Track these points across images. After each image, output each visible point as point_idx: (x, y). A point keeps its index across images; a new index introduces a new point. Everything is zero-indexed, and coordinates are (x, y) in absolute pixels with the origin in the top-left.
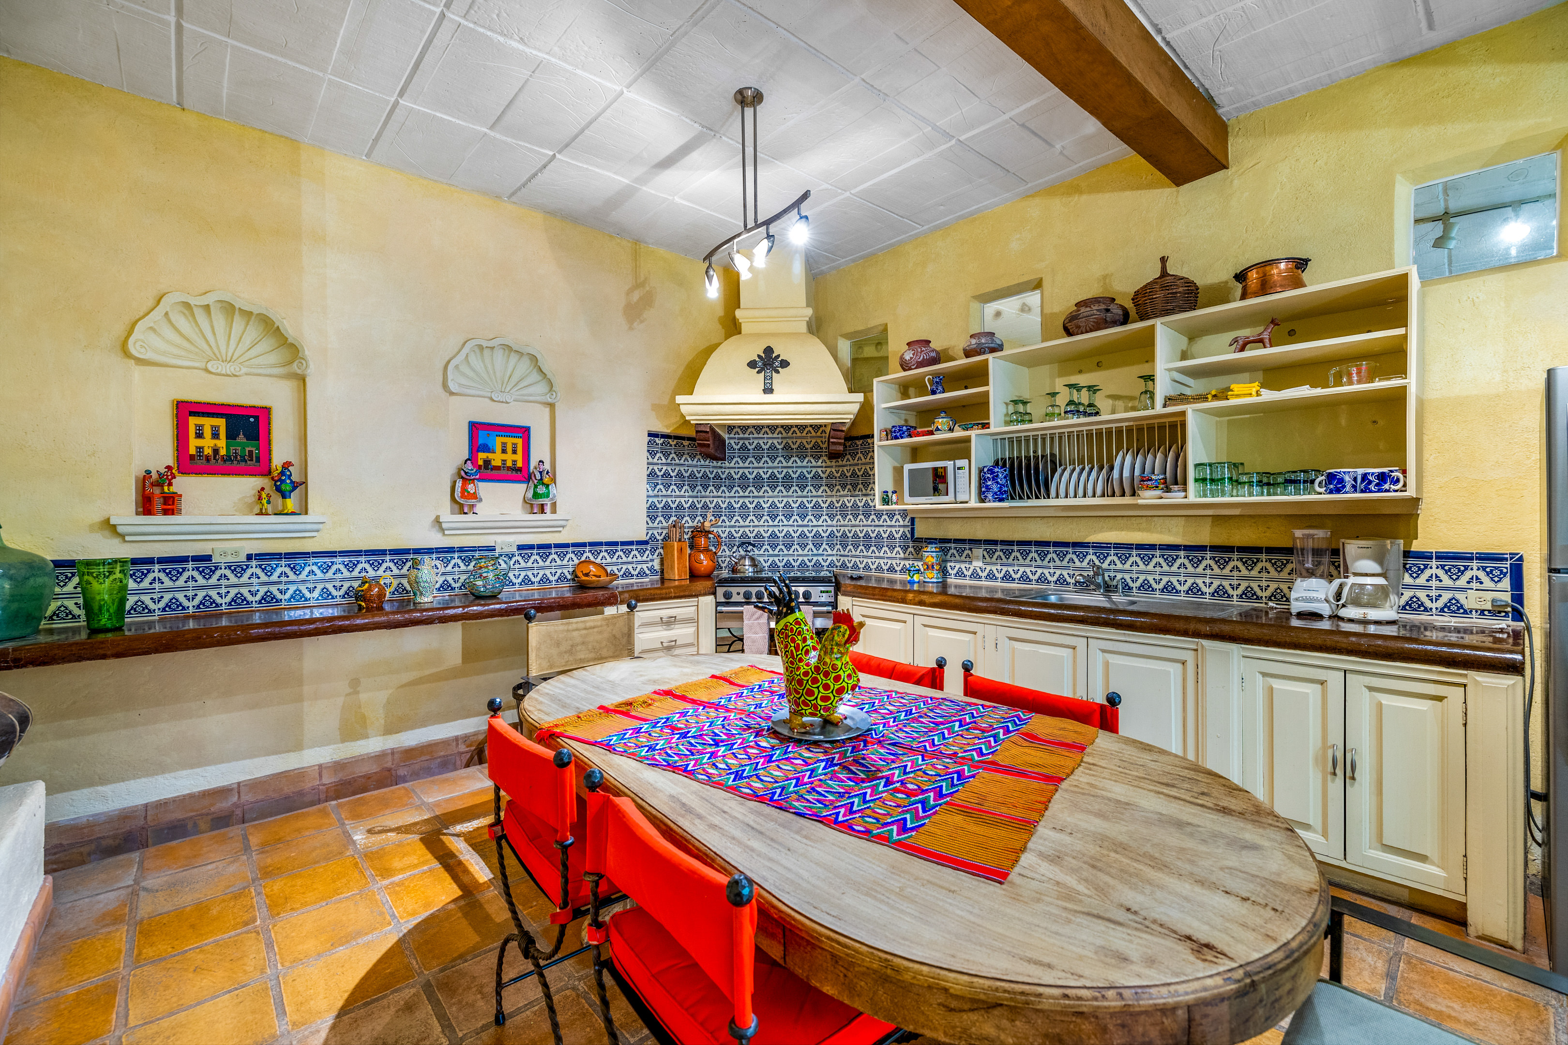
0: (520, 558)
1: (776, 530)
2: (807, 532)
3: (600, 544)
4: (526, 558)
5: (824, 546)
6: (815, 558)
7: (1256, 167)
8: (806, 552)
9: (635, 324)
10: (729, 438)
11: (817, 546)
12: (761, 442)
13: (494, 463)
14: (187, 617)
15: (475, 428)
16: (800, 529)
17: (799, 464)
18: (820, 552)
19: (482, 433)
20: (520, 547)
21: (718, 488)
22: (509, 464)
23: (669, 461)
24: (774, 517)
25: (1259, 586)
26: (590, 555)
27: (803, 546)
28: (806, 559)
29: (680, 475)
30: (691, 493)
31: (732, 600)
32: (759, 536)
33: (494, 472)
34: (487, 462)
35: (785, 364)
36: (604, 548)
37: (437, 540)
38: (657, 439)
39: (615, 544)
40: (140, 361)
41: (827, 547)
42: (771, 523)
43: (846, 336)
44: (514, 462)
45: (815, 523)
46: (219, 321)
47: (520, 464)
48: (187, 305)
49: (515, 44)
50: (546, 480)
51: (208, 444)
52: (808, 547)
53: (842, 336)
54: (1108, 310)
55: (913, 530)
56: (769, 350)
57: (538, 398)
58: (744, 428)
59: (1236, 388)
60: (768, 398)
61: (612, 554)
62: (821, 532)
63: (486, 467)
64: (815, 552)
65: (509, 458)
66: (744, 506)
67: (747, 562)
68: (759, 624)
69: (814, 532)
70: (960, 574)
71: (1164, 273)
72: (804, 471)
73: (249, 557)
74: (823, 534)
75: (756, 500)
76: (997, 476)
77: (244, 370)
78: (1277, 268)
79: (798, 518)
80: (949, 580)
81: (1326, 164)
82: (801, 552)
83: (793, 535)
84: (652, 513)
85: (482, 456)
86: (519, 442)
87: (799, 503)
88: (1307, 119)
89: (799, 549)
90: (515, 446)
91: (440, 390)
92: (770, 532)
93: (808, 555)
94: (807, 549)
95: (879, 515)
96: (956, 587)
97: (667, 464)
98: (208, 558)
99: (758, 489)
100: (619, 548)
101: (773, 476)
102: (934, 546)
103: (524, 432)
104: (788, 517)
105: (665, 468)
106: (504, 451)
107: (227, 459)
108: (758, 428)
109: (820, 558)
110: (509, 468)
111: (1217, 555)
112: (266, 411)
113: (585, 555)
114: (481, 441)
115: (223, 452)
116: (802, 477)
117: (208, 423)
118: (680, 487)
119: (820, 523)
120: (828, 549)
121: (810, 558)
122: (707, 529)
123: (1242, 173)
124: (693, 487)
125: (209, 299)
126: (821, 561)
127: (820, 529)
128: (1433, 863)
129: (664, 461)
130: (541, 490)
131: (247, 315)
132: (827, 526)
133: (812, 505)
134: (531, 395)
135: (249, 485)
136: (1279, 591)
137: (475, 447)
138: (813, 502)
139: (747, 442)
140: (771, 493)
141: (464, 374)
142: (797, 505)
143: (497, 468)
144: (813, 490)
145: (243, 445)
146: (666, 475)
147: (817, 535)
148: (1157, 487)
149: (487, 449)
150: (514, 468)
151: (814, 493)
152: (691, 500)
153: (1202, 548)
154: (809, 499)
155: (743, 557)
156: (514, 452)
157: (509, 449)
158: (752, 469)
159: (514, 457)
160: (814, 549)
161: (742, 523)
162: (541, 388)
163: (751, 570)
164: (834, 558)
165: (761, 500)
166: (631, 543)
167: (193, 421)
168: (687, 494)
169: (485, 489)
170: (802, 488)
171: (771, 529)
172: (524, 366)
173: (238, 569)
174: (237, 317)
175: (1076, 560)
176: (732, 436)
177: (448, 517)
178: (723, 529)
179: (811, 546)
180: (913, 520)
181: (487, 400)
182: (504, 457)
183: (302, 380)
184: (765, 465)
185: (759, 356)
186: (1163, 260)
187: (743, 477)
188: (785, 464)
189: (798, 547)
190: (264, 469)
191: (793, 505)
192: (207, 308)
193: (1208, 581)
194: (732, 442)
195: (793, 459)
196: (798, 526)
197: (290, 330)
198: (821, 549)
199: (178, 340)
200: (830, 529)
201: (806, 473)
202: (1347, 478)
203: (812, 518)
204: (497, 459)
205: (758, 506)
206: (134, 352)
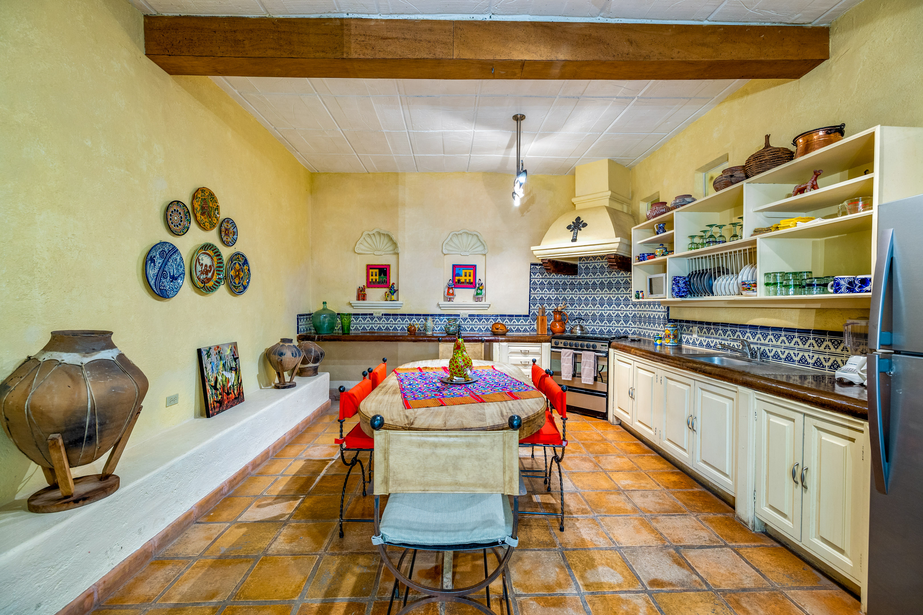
0: (469, 320)
1: (603, 312)
2: (620, 314)
3: (505, 316)
4: (472, 320)
5: (630, 322)
6: (625, 329)
7: (847, 53)
8: (619, 325)
9: (525, 213)
10: (580, 263)
11: (626, 322)
12: (596, 264)
13: (461, 281)
14: (367, 333)
15: (455, 267)
16: (617, 312)
17: (617, 275)
18: (628, 325)
19: (457, 269)
20: (470, 315)
21: (572, 290)
22: (468, 281)
23: (543, 277)
24: (602, 305)
25: (842, 360)
26: (500, 320)
27: (618, 322)
28: (619, 329)
29: (549, 283)
30: (556, 292)
31: (558, 346)
32: (586, 315)
33: (462, 284)
34: (459, 280)
35: (585, 225)
36: (507, 318)
37: (438, 311)
38: (537, 267)
39: (512, 316)
40: (359, 254)
41: (632, 323)
42: (600, 308)
43: (645, 200)
44: (470, 280)
45: (625, 309)
46: (378, 237)
47: (472, 281)
48: (369, 234)
49: (431, 131)
50: (481, 288)
51: (374, 278)
52: (621, 322)
53: (641, 201)
54: (732, 176)
55: (668, 314)
56: (578, 219)
57: (479, 253)
58: (587, 258)
59: (783, 222)
60: (574, 244)
61: (511, 320)
62: (629, 314)
63: (459, 283)
64: (625, 325)
65: (468, 278)
66: (586, 299)
67: (578, 328)
68: (568, 359)
69: (624, 314)
70: (688, 342)
71: (767, 145)
72: (619, 279)
73: (382, 314)
74: (629, 315)
75: (593, 296)
76: (679, 282)
77: (384, 253)
78: (817, 135)
79: (615, 306)
80: (683, 345)
81: (893, 39)
82: (616, 325)
83: (612, 315)
84: (532, 301)
85: (457, 278)
86: (472, 271)
87: (616, 297)
88: (881, 8)
89: (616, 323)
90: (470, 273)
91: (441, 253)
92: (600, 313)
93: (621, 327)
94: (620, 323)
95: (635, 305)
96: (686, 349)
97: (542, 278)
98: (372, 314)
99: (594, 289)
100: (514, 318)
101: (602, 283)
102: (671, 324)
103: (474, 267)
104: (610, 305)
105: (541, 280)
106: (466, 276)
107: (379, 282)
108: (595, 258)
109: (628, 329)
110: (468, 283)
111: (817, 336)
112: (389, 266)
113: (498, 320)
114: (456, 272)
115: (378, 280)
116: (618, 283)
117: (374, 271)
118: (549, 289)
119: (628, 309)
120: (633, 324)
121: (622, 328)
122: (559, 310)
123: (837, 61)
124: (557, 289)
125: (374, 232)
126: (628, 331)
127: (628, 313)
128: (847, 556)
129: (541, 277)
130: (479, 291)
131: (384, 234)
132: (632, 311)
133: (623, 299)
134: (477, 251)
135: (383, 290)
136: (835, 362)
137: (455, 275)
138: (624, 297)
139: (588, 265)
140: (601, 292)
141: (451, 246)
142: (615, 299)
143: (463, 283)
144: (624, 290)
145: (383, 277)
146: (542, 283)
147: (626, 316)
148: (749, 289)
149: (459, 275)
150: (470, 283)
151: (625, 292)
152: (556, 296)
153: (807, 331)
154: (622, 295)
155: (577, 325)
156: (470, 276)
157: (468, 275)
158: (591, 279)
159: (470, 278)
160: (624, 324)
161: (585, 308)
162: (481, 248)
163: (579, 332)
164: (636, 329)
165: (595, 296)
166: (520, 316)
167: (371, 271)
168: (553, 293)
169: (457, 291)
170: (618, 289)
171: (600, 312)
172: (475, 239)
173: (380, 319)
174: (382, 236)
175: (741, 336)
176: (581, 262)
177: (442, 302)
178: (570, 311)
179: (622, 322)
180: (668, 308)
181: (460, 255)
182: (466, 278)
183: (398, 254)
184: (598, 277)
185: (573, 223)
186: (767, 137)
187: (587, 283)
188: (609, 276)
189: (615, 322)
190: (387, 287)
191: (613, 299)
192: (374, 234)
193: (811, 354)
194: (581, 265)
195: (613, 273)
196: (615, 310)
197: (394, 238)
198: (628, 324)
199: (368, 245)
200: (634, 313)
201: (620, 281)
202: (842, 282)
203: (623, 306)
204: (463, 279)
205: (594, 299)
206: (356, 251)
